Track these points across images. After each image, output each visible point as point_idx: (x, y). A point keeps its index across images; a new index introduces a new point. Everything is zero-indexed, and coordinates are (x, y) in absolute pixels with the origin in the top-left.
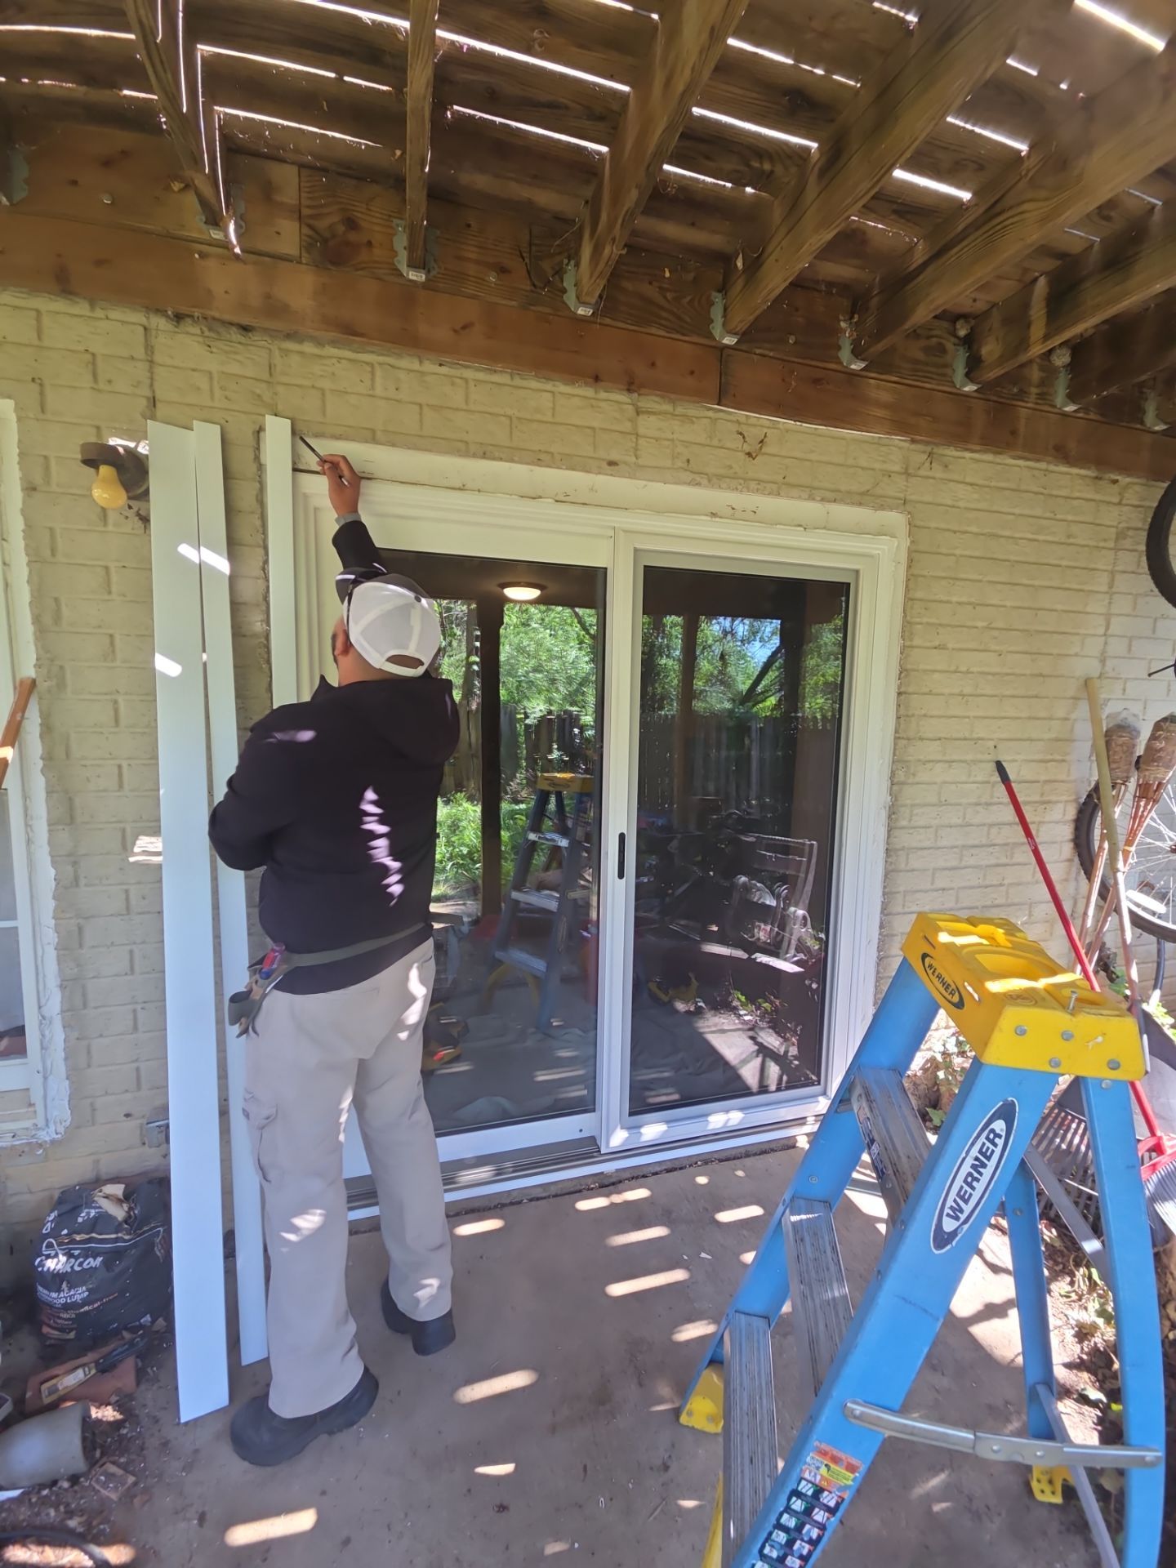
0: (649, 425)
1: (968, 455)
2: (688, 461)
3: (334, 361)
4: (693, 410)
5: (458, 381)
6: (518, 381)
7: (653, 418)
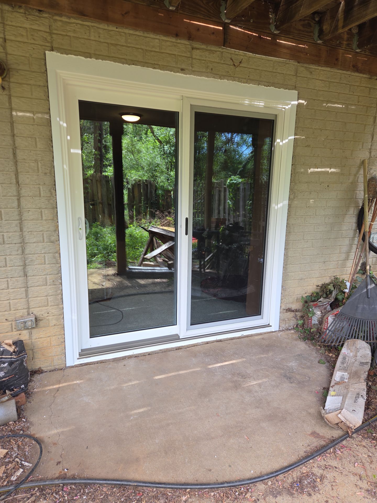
0: (196, 54)
1: (320, 68)
2: (212, 69)
3: (75, 24)
4: (213, 48)
5: (123, 34)
6: (146, 35)
7: (198, 51)
